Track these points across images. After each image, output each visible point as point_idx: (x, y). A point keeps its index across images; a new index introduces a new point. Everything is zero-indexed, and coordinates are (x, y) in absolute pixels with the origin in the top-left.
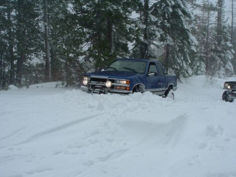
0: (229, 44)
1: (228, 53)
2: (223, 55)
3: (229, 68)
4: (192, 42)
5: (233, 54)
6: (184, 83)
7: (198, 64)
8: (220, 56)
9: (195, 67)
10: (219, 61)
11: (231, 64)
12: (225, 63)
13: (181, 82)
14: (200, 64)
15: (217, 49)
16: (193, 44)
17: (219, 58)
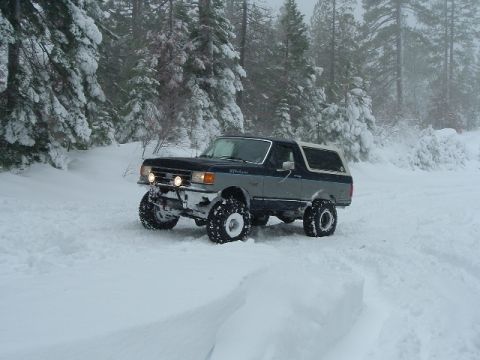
0: (230, 51)
1: (228, 77)
2: (213, 82)
3: (231, 118)
4: (82, 36)
5: (242, 79)
6: (65, 166)
7: (137, 108)
8: (206, 87)
9: (129, 118)
10: (202, 100)
11: (236, 108)
12: (220, 105)
13: (54, 165)
14: (143, 107)
15: (197, 64)
16: (86, 41)
17: (201, 91)
